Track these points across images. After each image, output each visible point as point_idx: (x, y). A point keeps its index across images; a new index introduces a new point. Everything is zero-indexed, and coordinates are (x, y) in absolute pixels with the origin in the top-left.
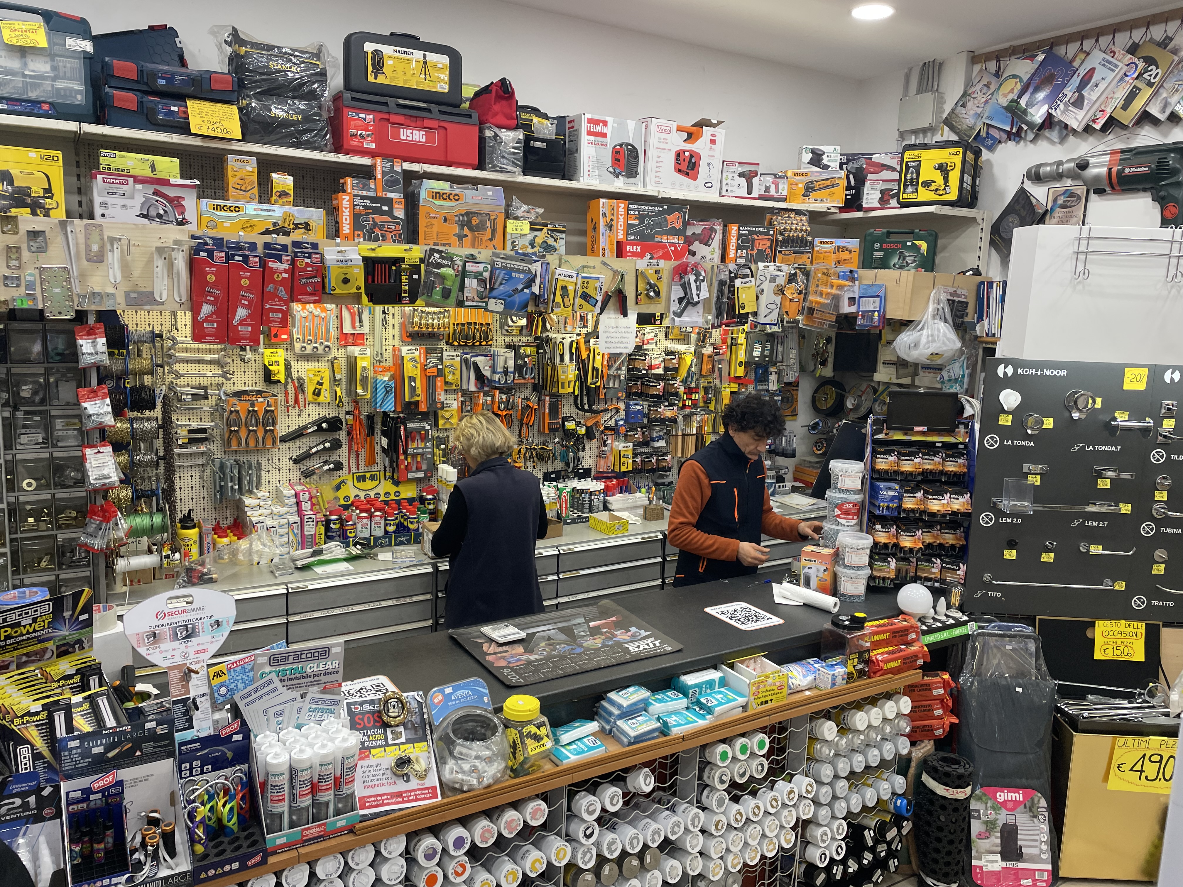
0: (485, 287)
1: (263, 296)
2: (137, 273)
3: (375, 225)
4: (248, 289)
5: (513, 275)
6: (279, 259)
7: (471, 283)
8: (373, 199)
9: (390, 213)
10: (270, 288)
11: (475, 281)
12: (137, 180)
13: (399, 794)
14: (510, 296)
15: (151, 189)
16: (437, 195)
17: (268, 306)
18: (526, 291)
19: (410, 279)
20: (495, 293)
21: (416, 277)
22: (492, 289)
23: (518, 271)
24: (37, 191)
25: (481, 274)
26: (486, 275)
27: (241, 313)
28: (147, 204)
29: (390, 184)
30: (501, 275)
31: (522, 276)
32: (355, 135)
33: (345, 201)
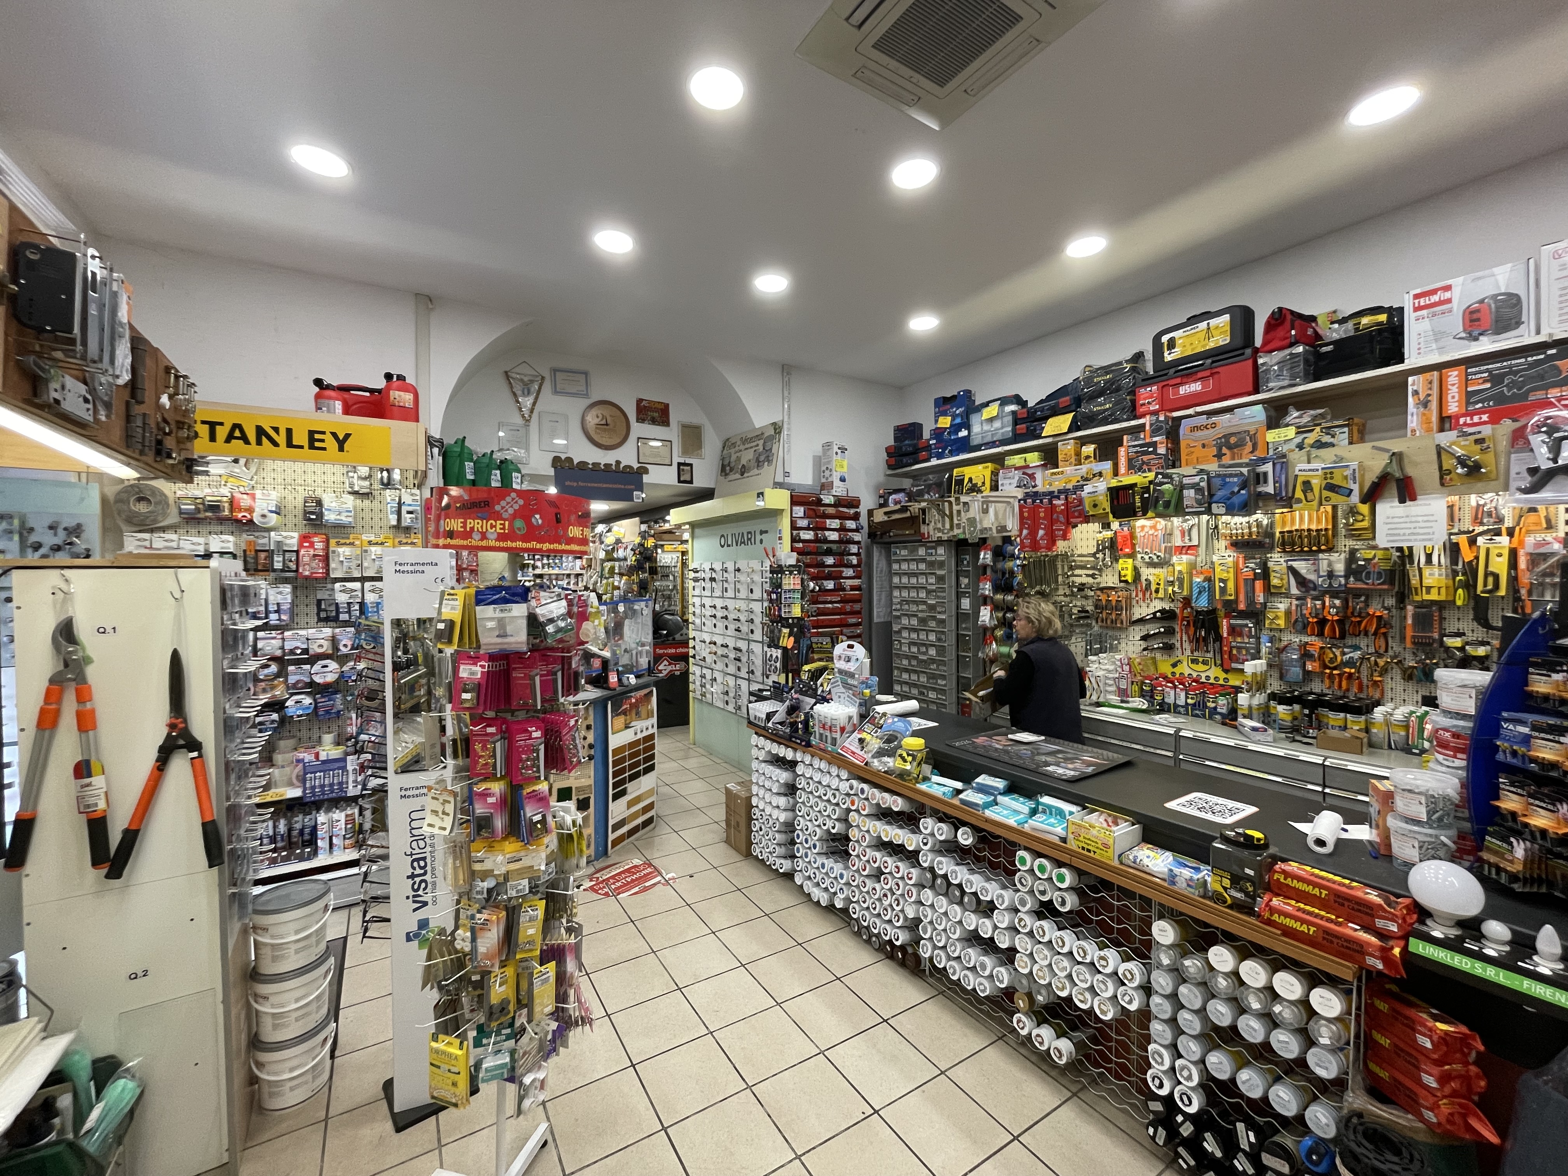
0: (1203, 495)
1: (1052, 522)
2: (1000, 516)
3: (1143, 463)
4: (1044, 518)
5: (1228, 480)
6: (1058, 498)
7: (1190, 494)
8: (1141, 446)
9: (1155, 452)
10: (1055, 516)
11: (1192, 492)
12: (1017, 469)
13: (854, 753)
14: (1229, 499)
15: (1021, 472)
16: (1194, 429)
17: (1054, 528)
18: (1243, 492)
19: (1142, 498)
20: (1215, 498)
21: (1146, 495)
22: (1211, 495)
23: (1231, 476)
24: (980, 484)
25: (1198, 484)
26: (1203, 484)
27: (1041, 533)
28: (1020, 480)
29: (1155, 431)
30: (1217, 482)
31: (1236, 480)
32: (1144, 404)
33: (1122, 451)
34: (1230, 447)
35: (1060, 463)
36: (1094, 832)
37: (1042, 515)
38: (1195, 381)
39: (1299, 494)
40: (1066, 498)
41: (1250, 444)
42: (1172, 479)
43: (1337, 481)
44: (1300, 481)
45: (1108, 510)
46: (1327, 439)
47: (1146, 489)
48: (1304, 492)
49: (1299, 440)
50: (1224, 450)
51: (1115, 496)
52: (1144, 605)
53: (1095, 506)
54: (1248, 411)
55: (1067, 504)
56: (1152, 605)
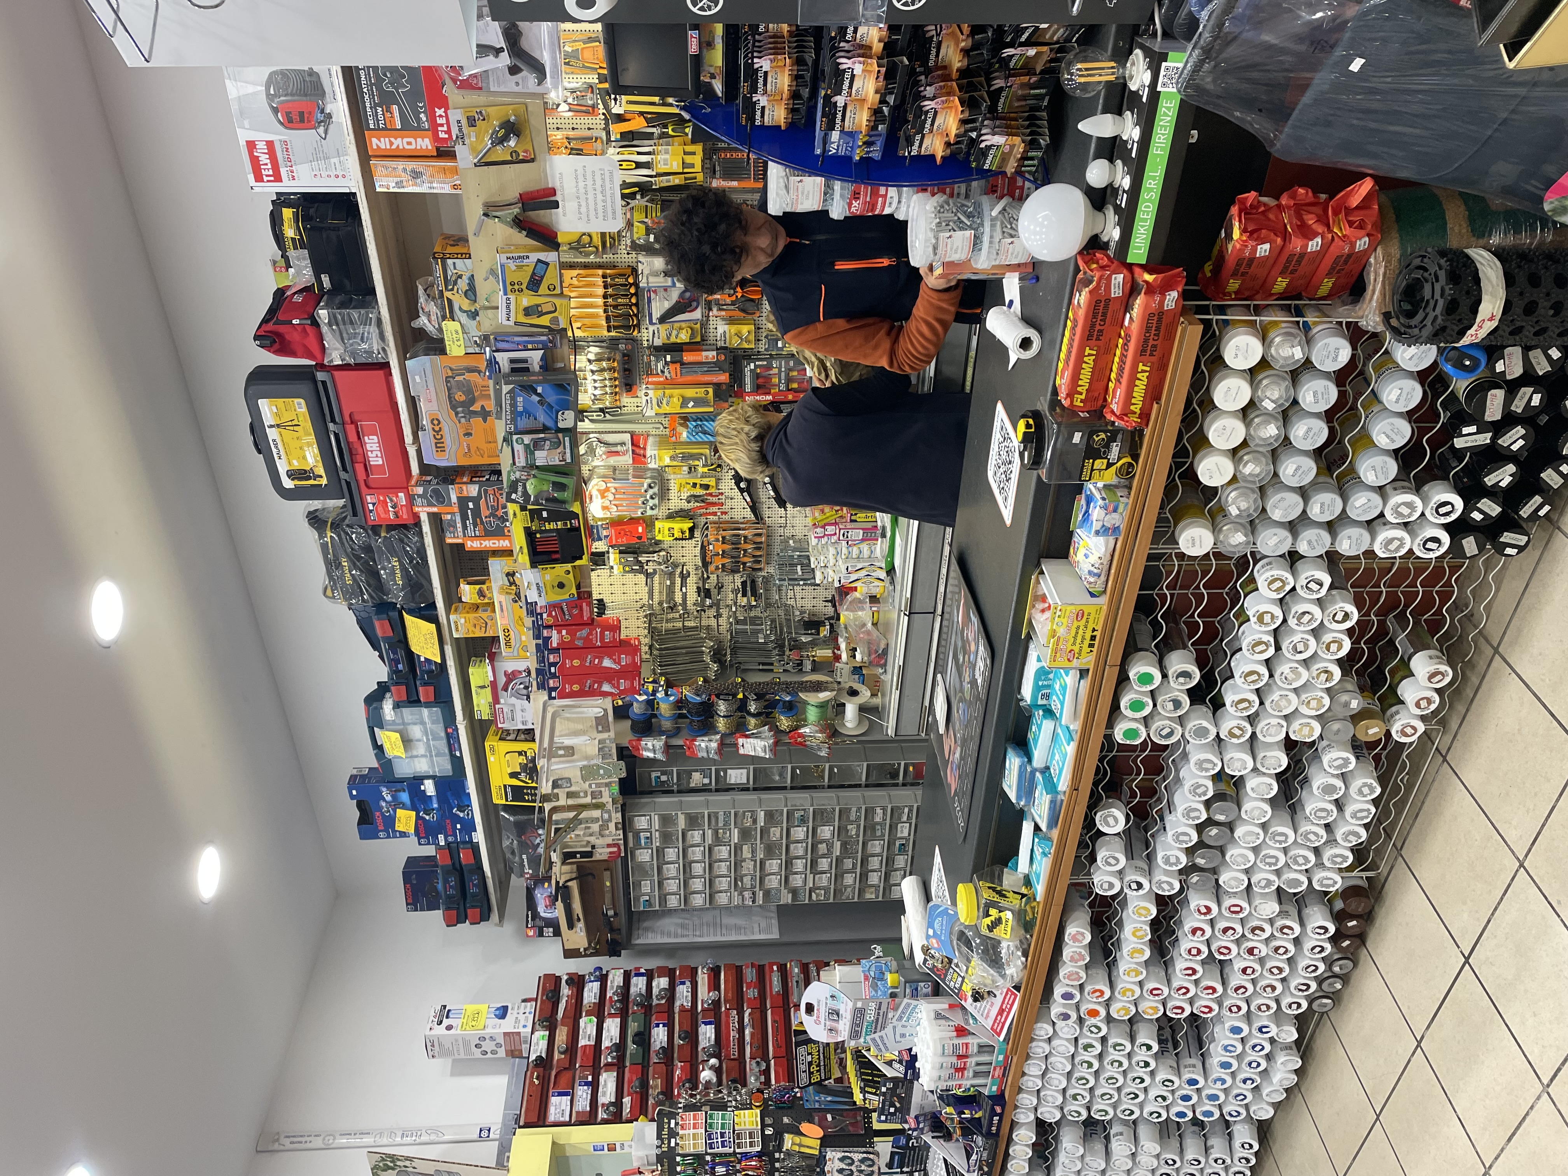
0: (544, 440)
1: (589, 647)
2: (580, 727)
3: (492, 515)
4: (583, 660)
5: (520, 409)
7: (542, 457)
8: (464, 518)
9: (476, 500)
10: (579, 643)
11: (538, 454)
12: (496, 700)
14: (550, 407)
15: (502, 694)
16: (439, 445)
17: (599, 643)
18: (539, 390)
19: (549, 520)
20: (550, 423)
21: (545, 514)
22: (545, 429)
23: (514, 405)
24: (522, 759)
25: (527, 447)
26: (527, 439)
27: (607, 663)
28: (518, 696)
29: (440, 498)
30: (523, 423)
31: (520, 399)
32: (396, 514)
33: (472, 545)
34: (472, 401)
35: (490, 633)
36: (1061, 631)
37: (576, 663)
38: (362, 444)
39: (545, 320)
40: (549, 627)
41: (468, 376)
42: (517, 481)
43: (525, 277)
44: (522, 319)
45: (568, 566)
46: (463, 284)
47: (535, 515)
48: (541, 314)
49: (463, 318)
50: (476, 407)
51: (545, 557)
52: (729, 504)
53: (561, 585)
54: (416, 380)
55: (559, 627)
56: (728, 492)
